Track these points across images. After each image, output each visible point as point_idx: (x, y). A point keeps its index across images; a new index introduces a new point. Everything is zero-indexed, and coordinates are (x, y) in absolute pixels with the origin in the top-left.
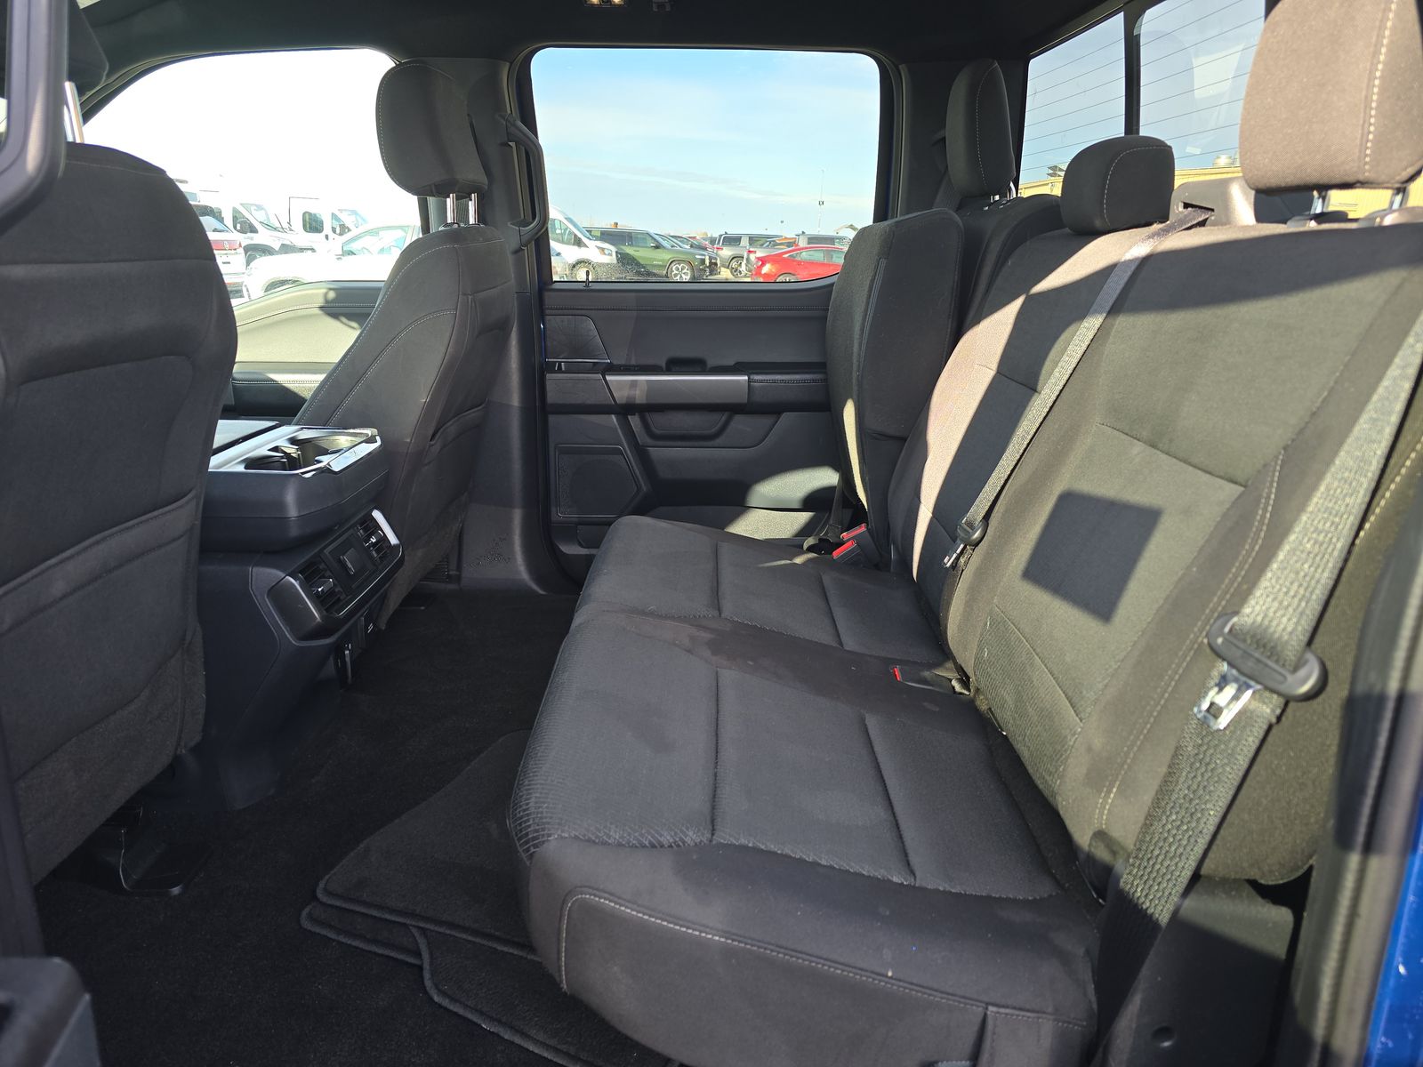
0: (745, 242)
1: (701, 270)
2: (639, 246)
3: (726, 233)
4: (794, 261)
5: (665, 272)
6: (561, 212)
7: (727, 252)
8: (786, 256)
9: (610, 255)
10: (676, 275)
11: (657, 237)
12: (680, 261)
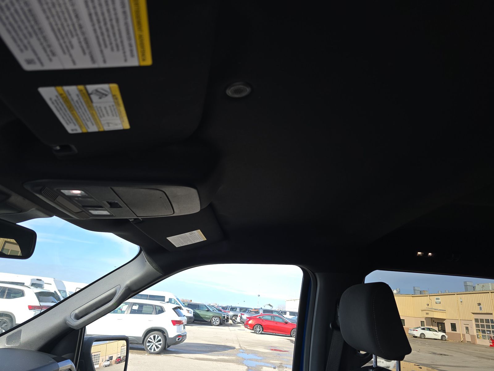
0: (238, 310)
1: (223, 320)
2: (201, 310)
3: (231, 306)
4: (261, 319)
5: (210, 321)
6: (175, 296)
7: (231, 313)
8: (258, 317)
9: (191, 313)
10: (214, 322)
11: (208, 307)
12: (216, 317)
